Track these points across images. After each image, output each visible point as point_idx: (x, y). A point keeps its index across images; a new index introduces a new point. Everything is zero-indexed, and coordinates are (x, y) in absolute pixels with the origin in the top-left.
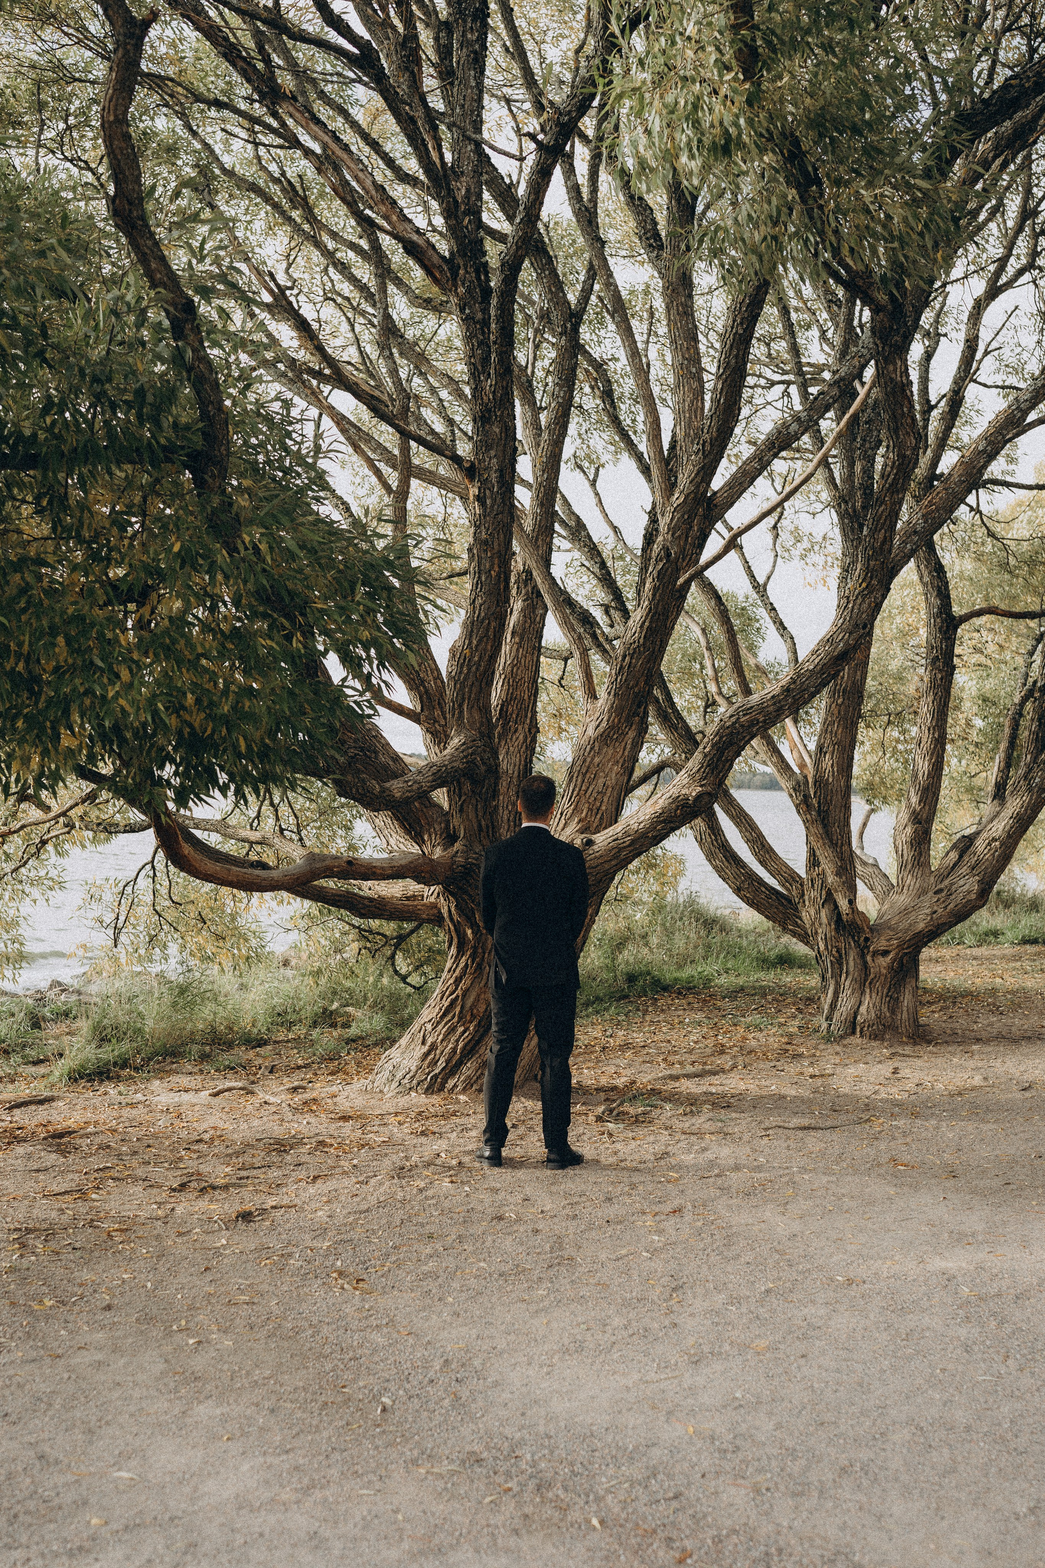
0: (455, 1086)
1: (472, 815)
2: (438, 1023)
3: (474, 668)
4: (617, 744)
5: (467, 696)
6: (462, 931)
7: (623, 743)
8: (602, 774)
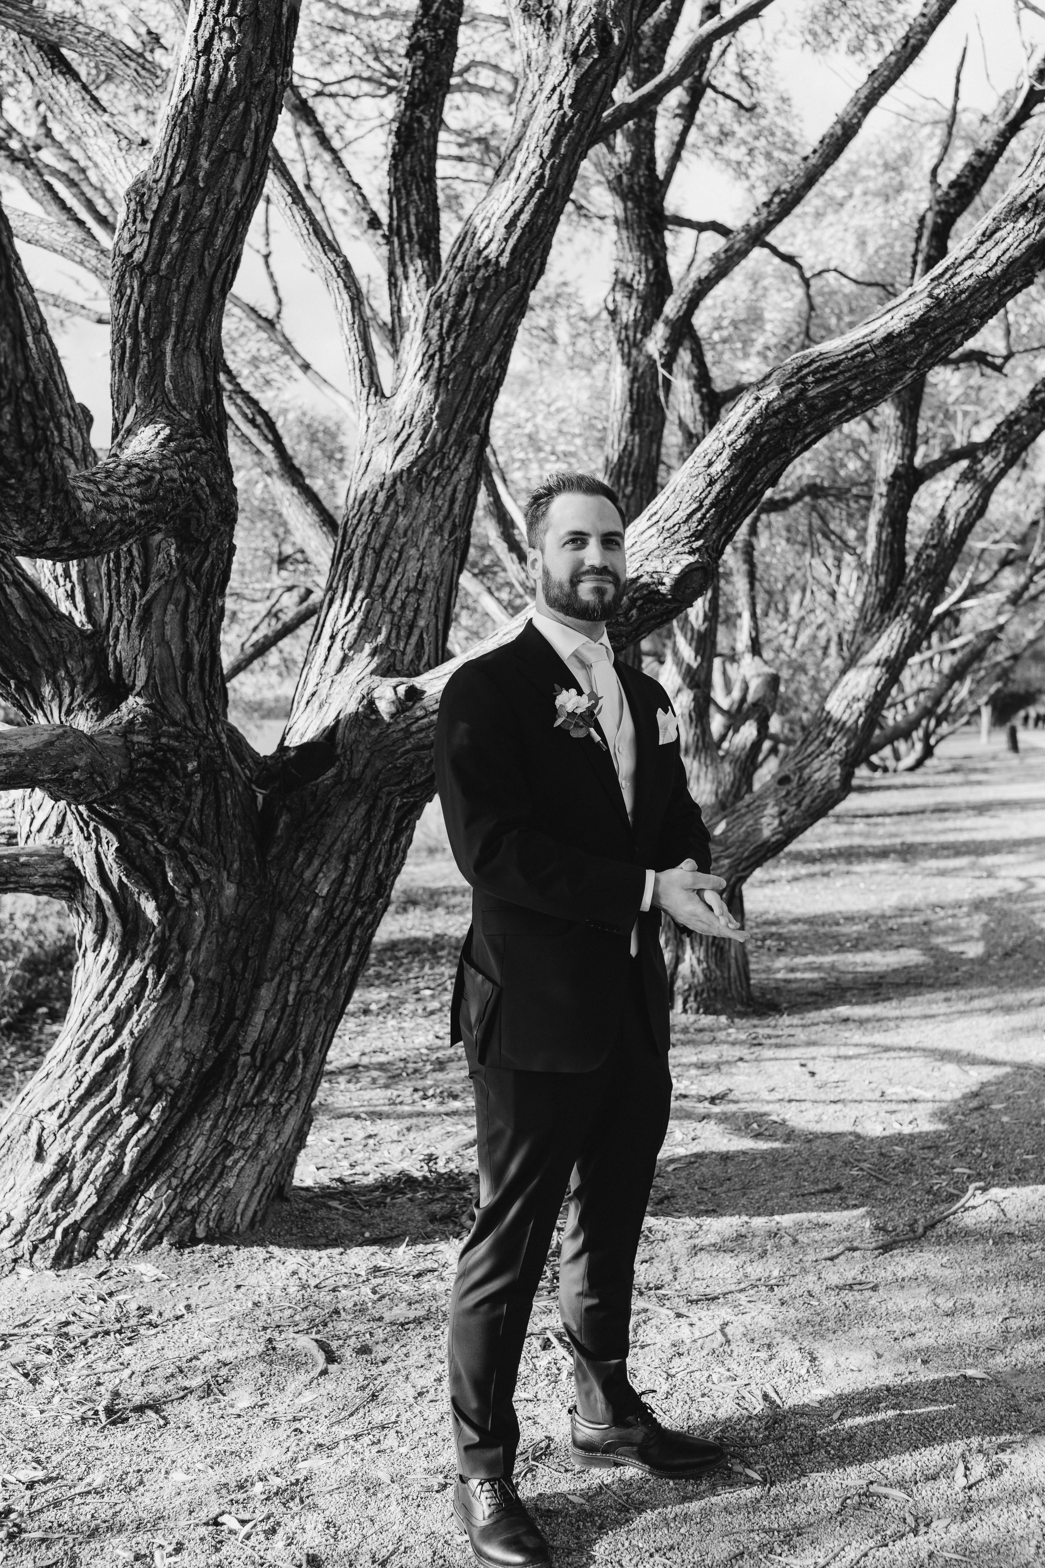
0: (123, 1242)
1: (171, 631)
2: (74, 1112)
3: (198, 239)
4: (439, 490)
5: (174, 318)
6: (130, 905)
7: (449, 489)
8: (413, 552)
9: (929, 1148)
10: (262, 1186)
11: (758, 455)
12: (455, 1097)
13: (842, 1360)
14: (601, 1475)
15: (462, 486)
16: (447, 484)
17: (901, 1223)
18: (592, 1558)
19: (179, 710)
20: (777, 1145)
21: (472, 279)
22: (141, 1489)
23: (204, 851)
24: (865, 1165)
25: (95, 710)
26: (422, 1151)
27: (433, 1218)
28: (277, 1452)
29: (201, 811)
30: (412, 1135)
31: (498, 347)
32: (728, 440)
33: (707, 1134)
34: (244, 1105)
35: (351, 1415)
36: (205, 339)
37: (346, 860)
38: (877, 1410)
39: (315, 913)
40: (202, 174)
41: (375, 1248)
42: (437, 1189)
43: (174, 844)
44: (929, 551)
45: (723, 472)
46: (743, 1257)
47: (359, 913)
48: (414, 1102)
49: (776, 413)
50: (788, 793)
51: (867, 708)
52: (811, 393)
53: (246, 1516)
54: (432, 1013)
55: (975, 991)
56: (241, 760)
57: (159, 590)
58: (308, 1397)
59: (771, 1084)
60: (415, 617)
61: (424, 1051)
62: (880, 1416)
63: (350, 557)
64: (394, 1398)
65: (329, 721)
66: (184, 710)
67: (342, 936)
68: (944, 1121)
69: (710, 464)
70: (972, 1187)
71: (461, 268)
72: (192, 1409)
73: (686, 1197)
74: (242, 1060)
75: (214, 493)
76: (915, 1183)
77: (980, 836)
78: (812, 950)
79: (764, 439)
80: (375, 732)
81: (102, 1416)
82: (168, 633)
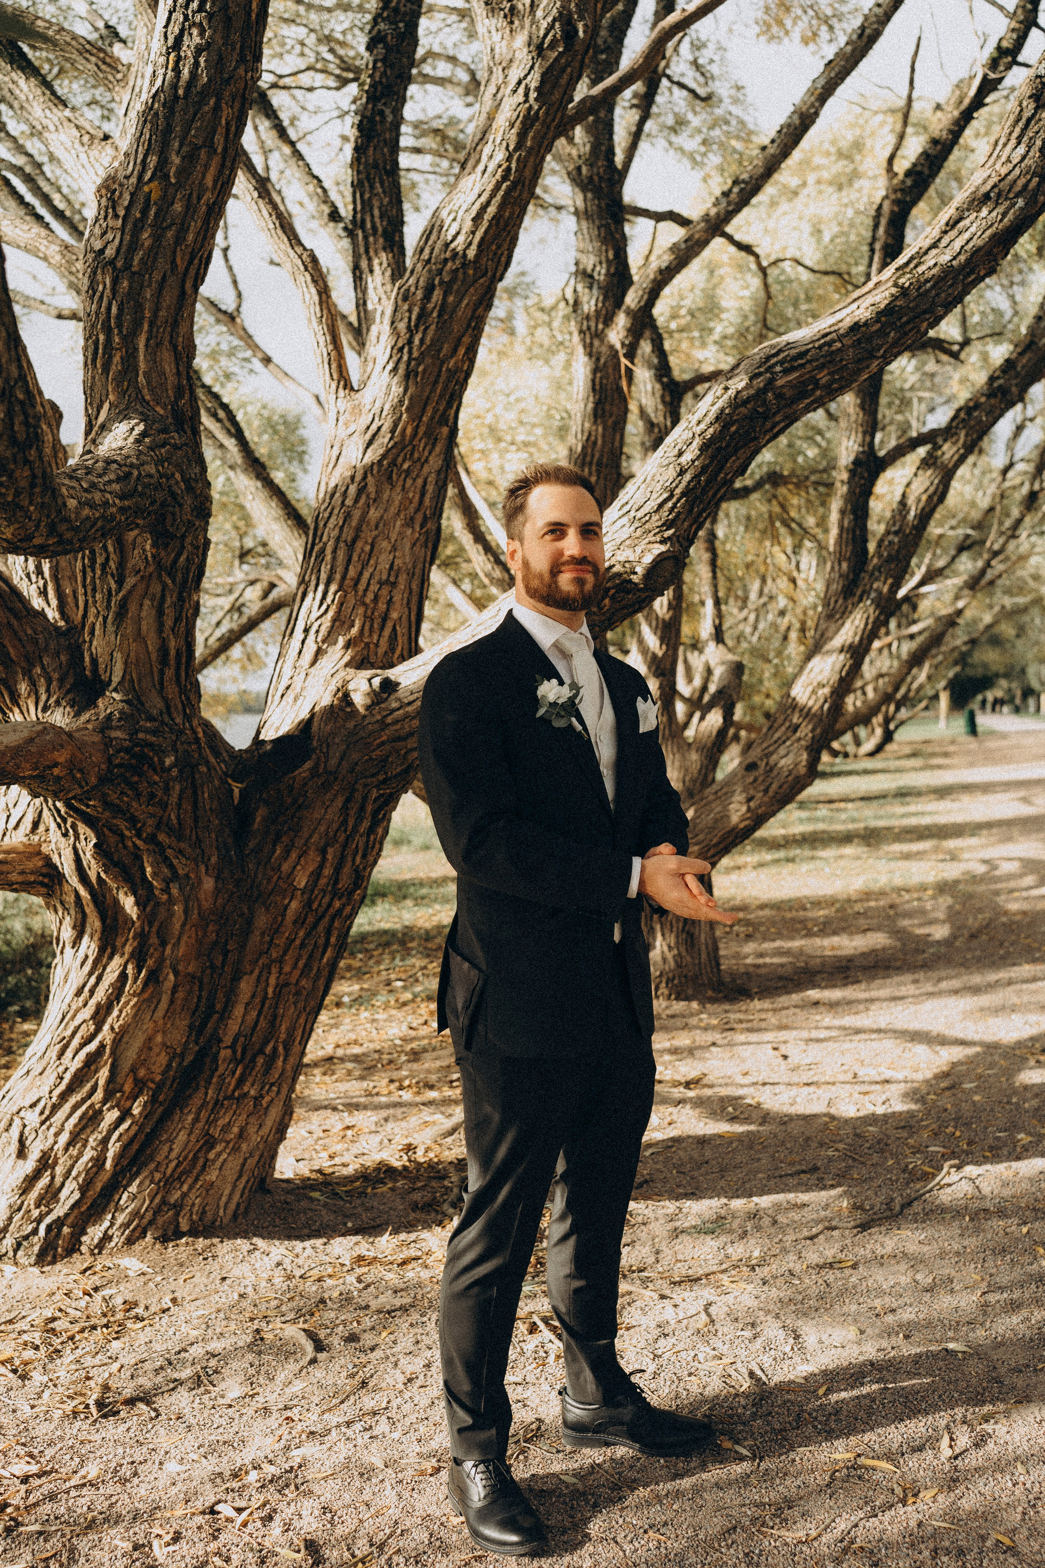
0: (106, 1238)
1: (148, 625)
2: (55, 1108)
3: (170, 234)
4: (409, 482)
5: (147, 314)
6: (109, 901)
7: (420, 481)
8: (385, 544)
9: (903, 1128)
10: (244, 1180)
11: (728, 446)
12: (431, 1087)
13: (825, 1337)
14: (593, 1455)
15: (432, 479)
16: (418, 476)
17: (878, 1201)
18: (587, 1536)
19: (155, 704)
20: (752, 1128)
21: (440, 272)
22: (136, 1481)
23: (182, 845)
24: (841, 1146)
25: (72, 706)
26: (401, 1141)
27: (415, 1207)
28: (270, 1440)
29: (179, 805)
30: (390, 1125)
31: (466, 340)
32: (698, 430)
33: (683, 1118)
34: (225, 1098)
35: (342, 1402)
36: (178, 334)
37: (323, 852)
38: (862, 1384)
39: (294, 905)
40: (173, 170)
41: (359, 1238)
42: (417, 1178)
43: (152, 839)
44: (891, 537)
45: (693, 461)
46: (723, 1238)
47: (337, 904)
48: (390, 1093)
49: (745, 402)
50: (755, 780)
51: (832, 693)
52: (780, 383)
53: (242, 1504)
54: (404, 1004)
55: (943, 974)
56: (217, 754)
57: (134, 586)
58: (298, 1386)
59: (745, 1067)
60: (388, 610)
61: (398, 1042)
62: (865, 1390)
63: (322, 551)
64: (384, 1385)
65: (304, 714)
66: (160, 704)
67: (321, 928)
68: (917, 1102)
69: (680, 454)
70: (946, 1165)
71: (428, 261)
72: (182, 1400)
73: (665, 1181)
74: (223, 1053)
75: (190, 489)
76: (890, 1162)
77: (942, 820)
78: (780, 936)
79: (733, 429)
80: (350, 725)
81: (93, 1409)
82: (144, 627)
